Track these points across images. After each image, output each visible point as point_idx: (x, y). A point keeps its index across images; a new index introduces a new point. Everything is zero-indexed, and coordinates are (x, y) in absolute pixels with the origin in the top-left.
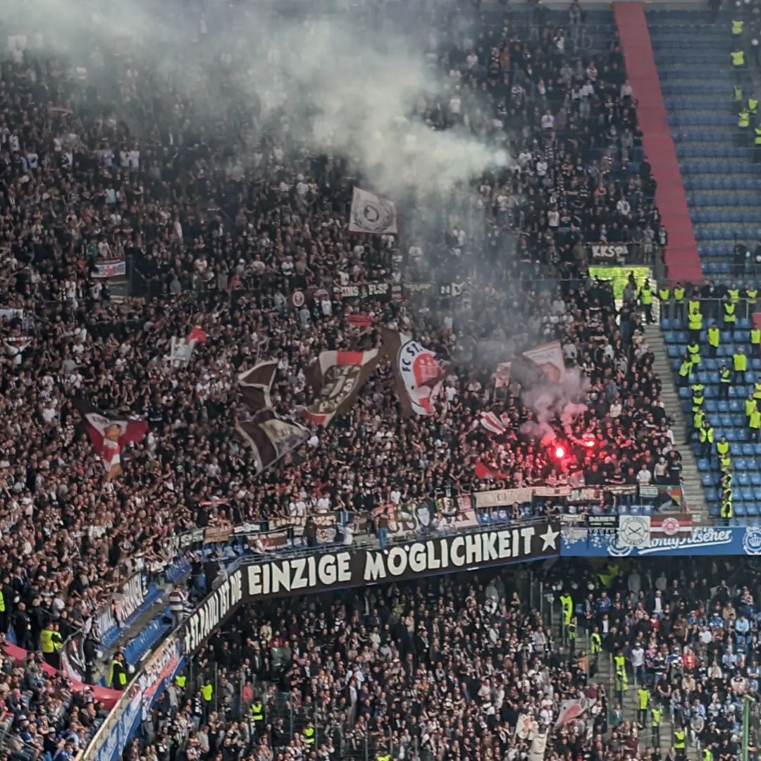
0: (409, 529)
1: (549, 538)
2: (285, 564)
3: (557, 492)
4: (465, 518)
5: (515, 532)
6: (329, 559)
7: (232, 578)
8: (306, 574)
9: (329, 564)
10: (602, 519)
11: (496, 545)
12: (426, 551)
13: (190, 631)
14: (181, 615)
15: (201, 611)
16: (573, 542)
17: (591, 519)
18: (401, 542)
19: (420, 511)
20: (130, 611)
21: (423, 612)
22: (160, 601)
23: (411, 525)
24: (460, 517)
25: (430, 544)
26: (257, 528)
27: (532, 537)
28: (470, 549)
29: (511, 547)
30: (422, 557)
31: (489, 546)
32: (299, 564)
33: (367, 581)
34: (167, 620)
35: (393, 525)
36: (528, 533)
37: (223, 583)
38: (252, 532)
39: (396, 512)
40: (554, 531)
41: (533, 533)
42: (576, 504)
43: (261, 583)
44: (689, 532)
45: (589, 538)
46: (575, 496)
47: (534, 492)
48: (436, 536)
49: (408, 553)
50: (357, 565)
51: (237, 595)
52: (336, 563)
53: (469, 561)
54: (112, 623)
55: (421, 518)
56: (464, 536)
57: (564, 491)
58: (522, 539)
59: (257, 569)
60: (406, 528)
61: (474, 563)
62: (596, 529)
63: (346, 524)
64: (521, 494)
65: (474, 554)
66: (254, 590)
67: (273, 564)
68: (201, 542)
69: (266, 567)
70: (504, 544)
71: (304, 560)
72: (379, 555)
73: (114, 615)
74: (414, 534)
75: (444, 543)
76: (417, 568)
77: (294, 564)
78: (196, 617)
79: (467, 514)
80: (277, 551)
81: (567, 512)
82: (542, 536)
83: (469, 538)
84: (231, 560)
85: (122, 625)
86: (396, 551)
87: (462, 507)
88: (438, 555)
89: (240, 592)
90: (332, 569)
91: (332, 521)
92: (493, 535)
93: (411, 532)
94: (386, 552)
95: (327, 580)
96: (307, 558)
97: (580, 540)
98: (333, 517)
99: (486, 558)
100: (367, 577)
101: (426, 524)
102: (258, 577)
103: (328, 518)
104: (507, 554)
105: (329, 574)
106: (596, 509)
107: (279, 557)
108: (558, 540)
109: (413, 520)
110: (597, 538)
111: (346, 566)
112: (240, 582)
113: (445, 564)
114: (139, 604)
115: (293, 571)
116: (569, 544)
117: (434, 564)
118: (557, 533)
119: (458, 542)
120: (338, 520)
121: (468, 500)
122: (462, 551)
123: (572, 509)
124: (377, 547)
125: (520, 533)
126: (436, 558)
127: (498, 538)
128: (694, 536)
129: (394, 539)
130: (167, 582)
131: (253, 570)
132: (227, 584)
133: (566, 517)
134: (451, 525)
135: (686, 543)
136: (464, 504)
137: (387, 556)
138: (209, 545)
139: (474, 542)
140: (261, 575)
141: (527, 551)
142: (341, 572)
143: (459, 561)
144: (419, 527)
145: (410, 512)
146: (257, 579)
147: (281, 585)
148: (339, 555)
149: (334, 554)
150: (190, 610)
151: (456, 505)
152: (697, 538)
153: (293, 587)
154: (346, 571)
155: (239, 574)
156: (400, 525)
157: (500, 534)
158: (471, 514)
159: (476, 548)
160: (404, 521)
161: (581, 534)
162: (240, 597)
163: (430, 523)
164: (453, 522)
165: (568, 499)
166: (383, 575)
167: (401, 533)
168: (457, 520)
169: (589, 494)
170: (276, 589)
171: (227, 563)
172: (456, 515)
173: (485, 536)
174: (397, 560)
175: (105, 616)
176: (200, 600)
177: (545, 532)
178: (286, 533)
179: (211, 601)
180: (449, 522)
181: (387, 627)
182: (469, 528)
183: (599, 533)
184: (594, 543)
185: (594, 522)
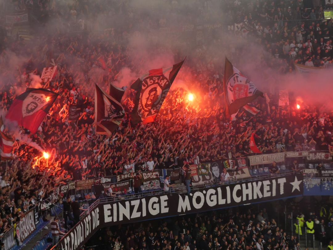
0: (207, 180)
1: (296, 185)
2: (127, 203)
3: (300, 154)
4: (243, 172)
5: (274, 181)
6: (155, 199)
7: (93, 212)
8: (140, 209)
9: (155, 203)
10: (330, 172)
11: (262, 189)
12: (217, 193)
13: (64, 247)
14: (58, 237)
15: (72, 234)
16: (311, 186)
17: (323, 172)
18: (201, 189)
19: (214, 168)
20: (26, 235)
21: (217, 232)
22: (46, 228)
23: (208, 177)
24: (239, 172)
25: (219, 190)
26: (109, 180)
27: (285, 183)
28: (245, 192)
29: (271, 190)
30: (214, 198)
31: (257, 190)
32: (136, 203)
33: (180, 213)
34: (49, 240)
35: (196, 178)
36: (282, 181)
37: (87, 216)
38: (106, 183)
39: (198, 170)
40: (298, 180)
41: (285, 181)
42: (313, 162)
43: (112, 215)
45: (322, 184)
46: (312, 157)
47: (286, 155)
48: (223, 184)
49: (205, 195)
50: (173, 203)
51: (96, 223)
52: (159, 202)
53: (244, 199)
54: (14, 243)
55: (214, 173)
56: (241, 184)
57: (305, 154)
58: (278, 186)
59: (109, 206)
60: (204, 179)
61: (247, 201)
62: (326, 178)
63: (165, 178)
64: (277, 157)
65: (247, 195)
66: (107, 220)
67: (119, 204)
68: (74, 190)
69: (115, 206)
70: (266, 188)
71: (139, 200)
72: (187, 197)
73: (16, 237)
74: (209, 183)
75: (228, 188)
76: (211, 204)
77: (133, 203)
78: (68, 238)
79: (244, 170)
80: (122, 194)
81: (307, 167)
82: (292, 183)
83: (244, 185)
84: (93, 201)
85: (21, 244)
86: (197, 194)
87: (241, 165)
88: (224, 196)
89: (98, 222)
90: (157, 206)
91: (157, 175)
92: (260, 183)
93: (208, 182)
94: (191, 194)
95: (154, 213)
96: (141, 199)
97: (316, 185)
98: (157, 173)
99: (255, 197)
100: (179, 210)
101: (218, 176)
102: (110, 211)
103: (154, 174)
104: (269, 194)
105: (155, 209)
106: (326, 165)
107: (123, 198)
108: (301, 185)
109: (209, 174)
110: (327, 185)
111: (166, 204)
112: (98, 215)
113: (229, 201)
114: (32, 230)
115: (132, 208)
116: (309, 188)
117: (222, 202)
118: (301, 181)
119: (237, 187)
120: (161, 174)
121: (244, 161)
122: (240, 193)
123: (311, 165)
124: (185, 191)
125: (277, 181)
126: (223, 198)
127: (262, 185)
129: (196, 186)
130: (51, 215)
131: (107, 207)
132: (89, 217)
133: (307, 171)
134: (233, 177)
136: (242, 163)
137: (192, 197)
138: (80, 192)
139: (247, 188)
140: (112, 210)
141: (282, 192)
142: (162, 207)
143: (237, 200)
144: (212, 179)
145: (207, 169)
146: (109, 213)
147: (124, 216)
148: (161, 197)
149: (158, 197)
150: (64, 233)
151: (236, 164)
153: (132, 217)
154: (165, 207)
155: (98, 210)
156: (201, 177)
157: (264, 182)
158: (246, 170)
159: (249, 191)
160: (203, 175)
161: (317, 181)
162: (98, 224)
163: (220, 176)
164: (235, 175)
165: (308, 158)
166: (189, 209)
167: (201, 182)
168: (237, 174)
169: (321, 156)
170: (121, 219)
171: (90, 203)
172: (237, 170)
173: (254, 184)
174: (198, 200)
175: (10, 238)
176: (72, 227)
177: (293, 181)
178: (128, 183)
179: (79, 228)
180: (232, 175)
181: (195, 242)
182: (244, 179)
183: (328, 181)
184: (325, 187)
185: (325, 174)
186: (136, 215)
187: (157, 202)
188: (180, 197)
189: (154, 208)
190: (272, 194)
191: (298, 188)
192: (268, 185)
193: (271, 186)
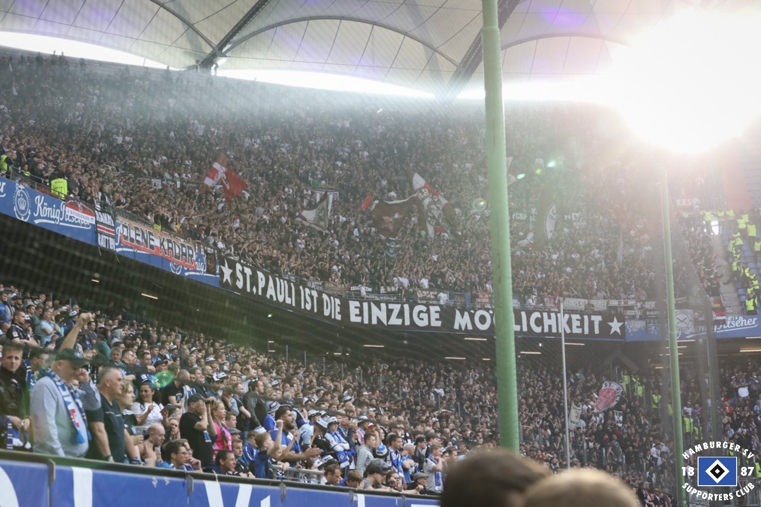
1: (615, 326)
2: (383, 306)
5: (586, 317)
6: (422, 308)
9: (422, 312)
10: (656, 313)
16: (635, 330)
17: (648, 313)
27: (600, 322)
28: (547, 322)
29: (582, 327)
32: (396, 308)
33: (456, 330)
36: (597, 319)
40: (619, 321)
43: (361, 314)
44: (724, 320)
45: (647, 328)
49: (492, 315)
50: (447, 315)
52: (428, 312)
53: (546, 330)
56: (541, 312)
59: (357, 304)
61: (550, 333)
62: (652, 321)
65: (550, 327)
66: (355, 319)
67: (372, 304)
70: (576, 323)
71: (400, 305)
72: (466, 314)
75: (523, 313)
77: (391, 306)
82: (610, 324)
83: (545, 315)
86: (481, 312)
88: (518, 322)
90: (424, 316)
92: (567, 316)
94: (472, 312)
95: (420, 323)
96: (402, 304)
97: (640, 329)
100: (456, 327)
102: (358, 310)
104: (579, 331)
105: (422, 319)
107: (377, 299)
108: (622, 328)
110: (654, 327)
111: (437, 316)
112: (338, 307)
113: (525, 329)
115: (390, 311)
116: (632, 332)
117: (515, 328)
118: (622, 323)
119: (536, 315)
122: (539, 322)
125: (590, 318)
126: (516, 324)
127: (570, 318)
128: (728, 323)
131: (353, 304)
135: (722, 329)
139: (549, 318)
140: (361, 309)
141: (597, 331)
142: (433, 319)
143: (538, 330)
147: (378, 319)
148: (431, 307)
149: (427, 305)
152: (730, 325)
153: (389, 323)
154: (437, 320)
159: (553, 322)
162: (340, 318)
166: (470, 328)
170: (374, 322)
173: (559, 315)
174: (483, 320)
177: (612, 321)
183: (654, 323)
184: (651, 330)
185: (650, 315)
186: (395, 321)
187: (425, 311)
188: (458, 313)
189: (421, 317)
190: (583, 331)
191: (619, 331)
192: (577, 320)
193: (582, 321)
